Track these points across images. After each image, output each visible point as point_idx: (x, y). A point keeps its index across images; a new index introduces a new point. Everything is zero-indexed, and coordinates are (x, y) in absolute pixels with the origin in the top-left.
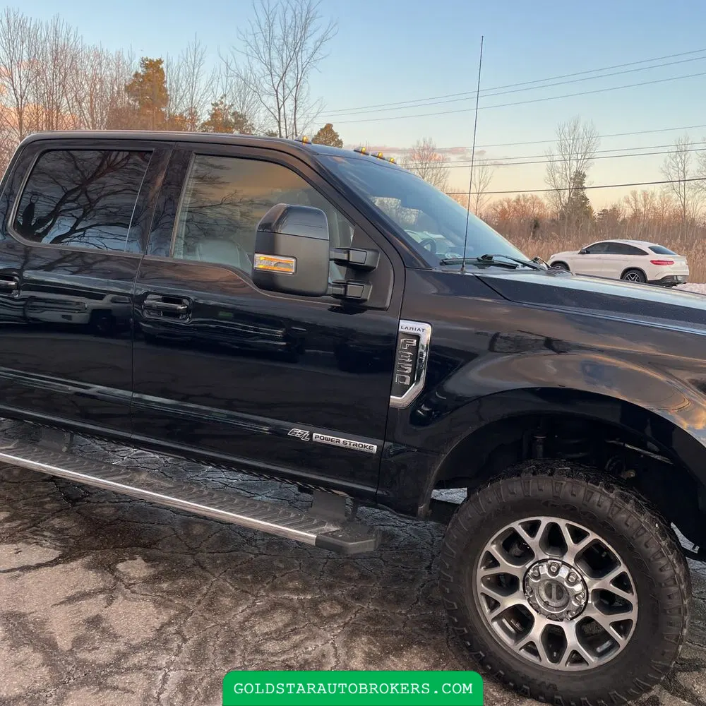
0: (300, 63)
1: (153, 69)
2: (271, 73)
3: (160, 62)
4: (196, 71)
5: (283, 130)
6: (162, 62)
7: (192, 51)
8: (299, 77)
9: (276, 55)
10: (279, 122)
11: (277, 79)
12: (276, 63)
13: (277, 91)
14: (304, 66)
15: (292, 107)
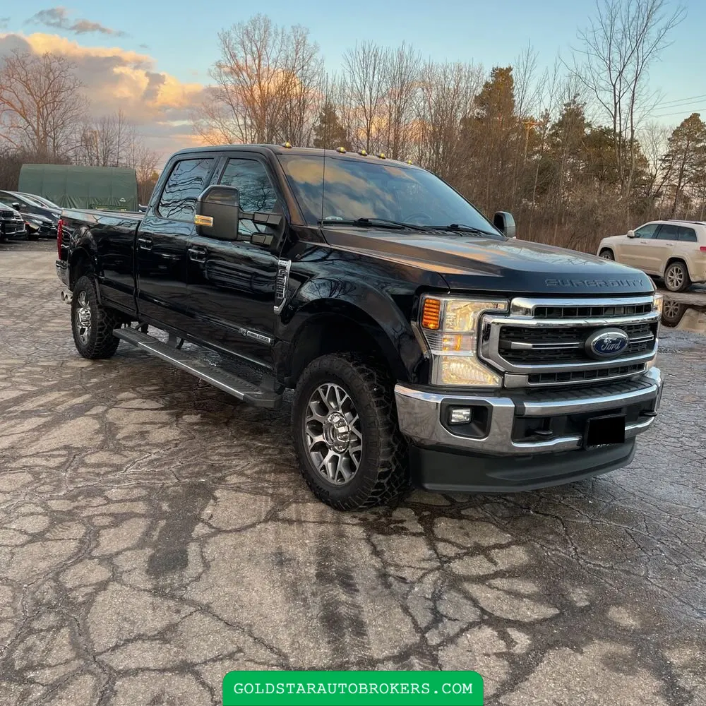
0: (640, 54)
1: (503, 77)
2: (610, 68)
3: (510, 69)
4: (527, 76)
5: (618, 125)
6: (512, 70)
7: (525, 57)
8: (639, 69)
9: (616, 50)
10: (615, 118)
11: (615, 75)
12: (616, 57)
13: (614, 86)
14: (645, 57)
15: (629, 101)
